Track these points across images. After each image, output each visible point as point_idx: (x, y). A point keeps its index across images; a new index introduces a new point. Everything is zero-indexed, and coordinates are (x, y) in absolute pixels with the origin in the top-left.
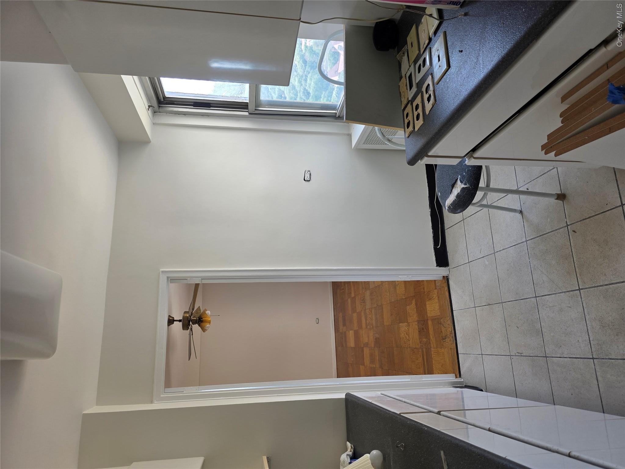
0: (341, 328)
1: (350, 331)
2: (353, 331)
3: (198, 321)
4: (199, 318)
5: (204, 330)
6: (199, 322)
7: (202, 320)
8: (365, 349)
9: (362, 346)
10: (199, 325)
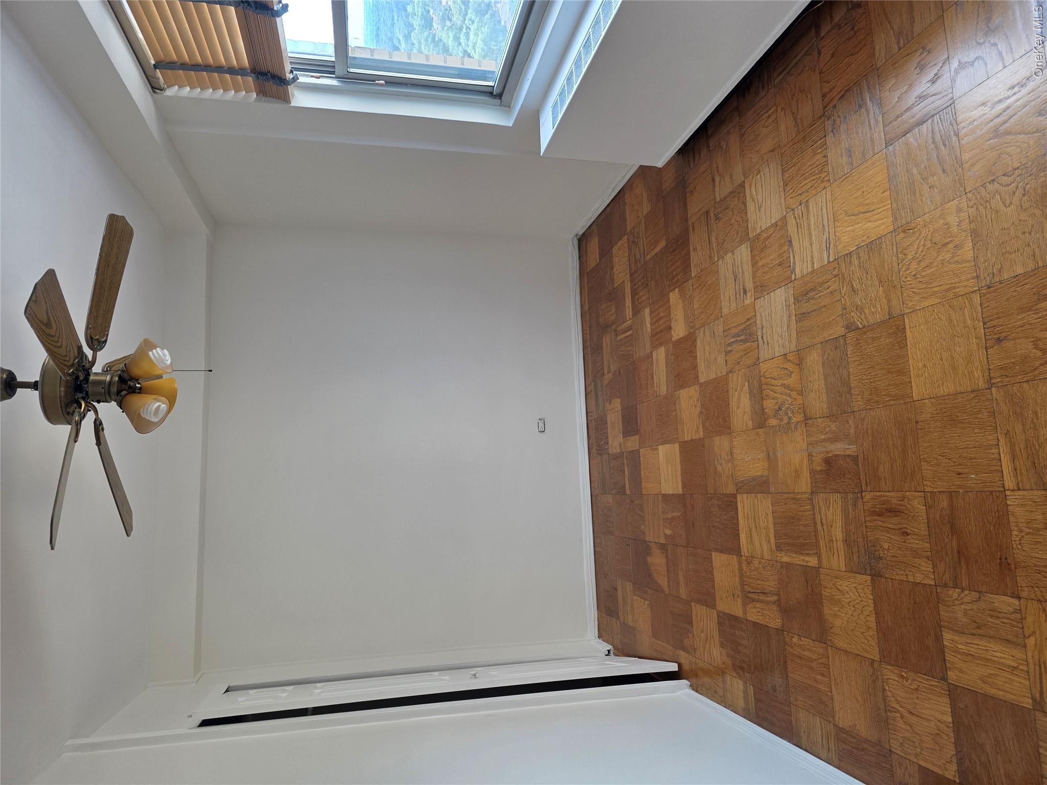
0: (616, 441)
1: (660, 447)
2: (677, 446)
3: (114, 389)
4: (120, 377)
5: (141, 425)
6: (119, 392)
7: (140, 388)
8: (744, 503)
9: (731, 489)
10: (120, 405)
